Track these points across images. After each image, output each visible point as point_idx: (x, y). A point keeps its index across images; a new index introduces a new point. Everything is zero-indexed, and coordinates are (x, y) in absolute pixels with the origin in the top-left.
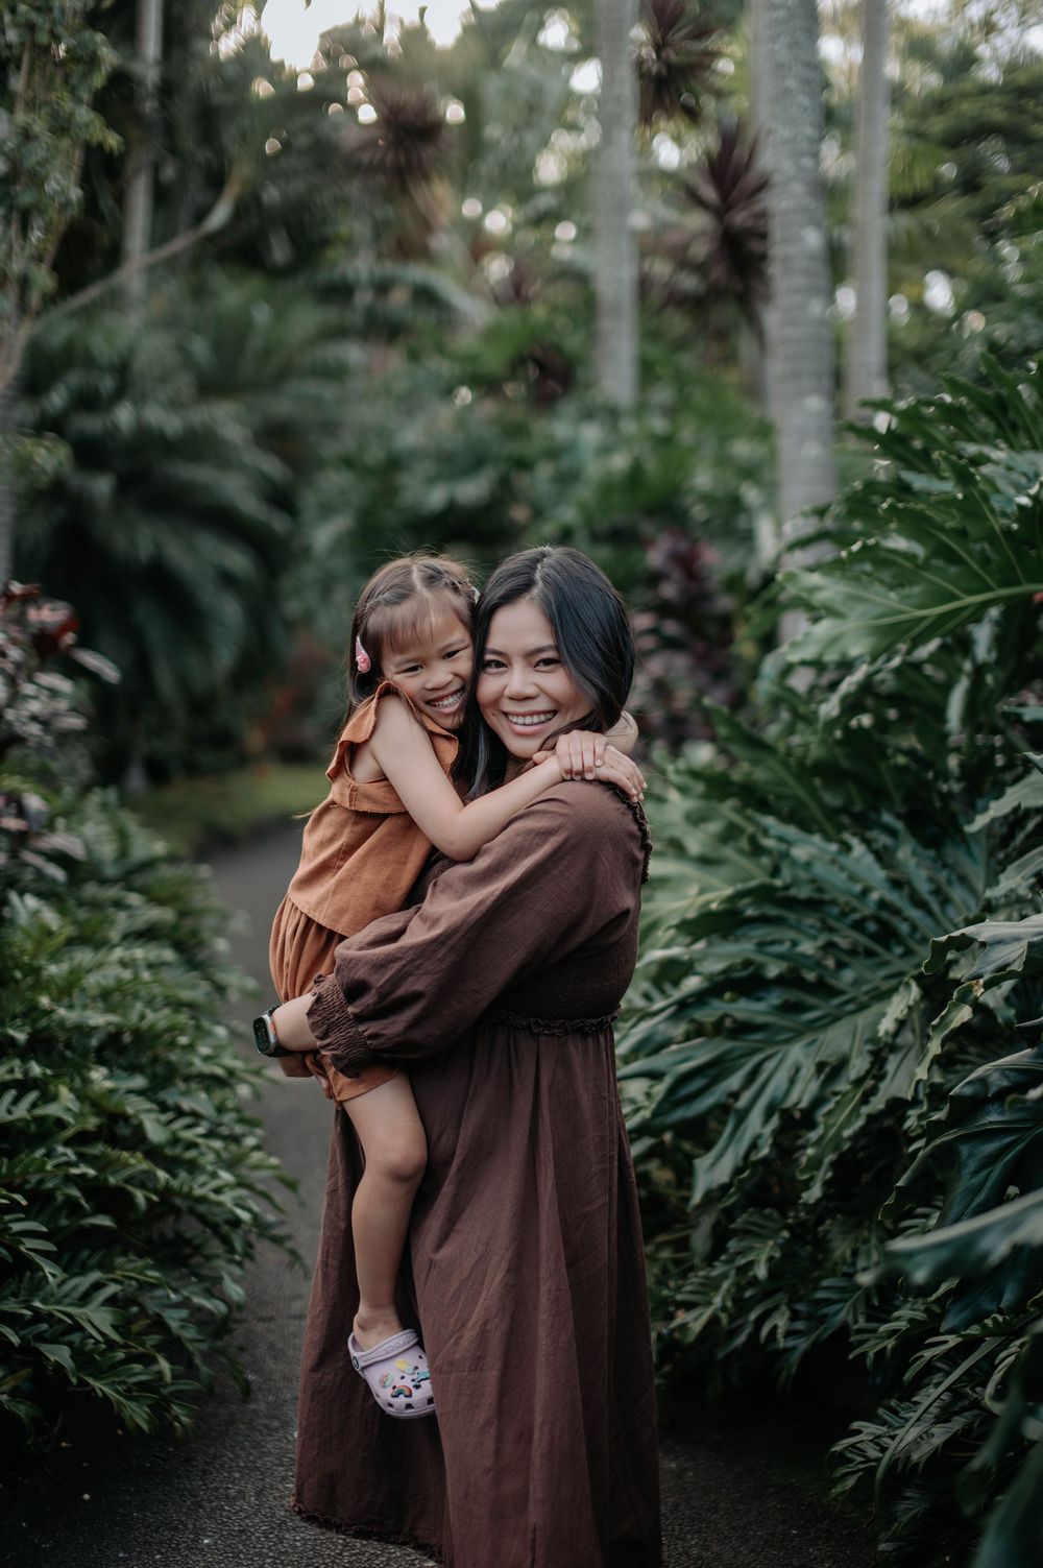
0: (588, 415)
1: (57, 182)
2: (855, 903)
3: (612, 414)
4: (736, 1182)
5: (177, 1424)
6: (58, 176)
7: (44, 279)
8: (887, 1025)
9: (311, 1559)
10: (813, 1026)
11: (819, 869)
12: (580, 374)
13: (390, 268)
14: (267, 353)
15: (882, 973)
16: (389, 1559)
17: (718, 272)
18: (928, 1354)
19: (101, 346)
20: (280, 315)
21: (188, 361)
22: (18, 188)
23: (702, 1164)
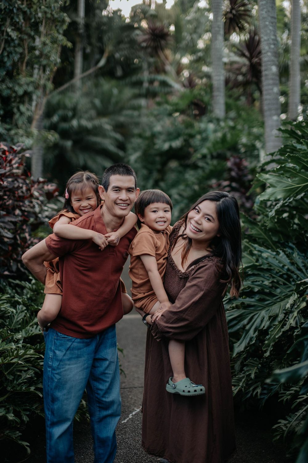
0: (210, 121)
1: (53, 57)
2: (281, 270)
3: (218, 120)
4: (245, 351)
5: (88, 419)
6: (54, 55)
7: (50, 85)
8: (288, 306)
9: (125, 458)
10: (268, 305)
11: (270, 260)
12: (209, 108)
13: (153, 76)
14: (117, 103)
15: (288, 290)
16: (147, 458)
17: (249, 77)
18: (298, 401)
19: (69, 103)
20: (120, 92)
21: (94, 106)
22: (42, 59)
23: (236, 345)
